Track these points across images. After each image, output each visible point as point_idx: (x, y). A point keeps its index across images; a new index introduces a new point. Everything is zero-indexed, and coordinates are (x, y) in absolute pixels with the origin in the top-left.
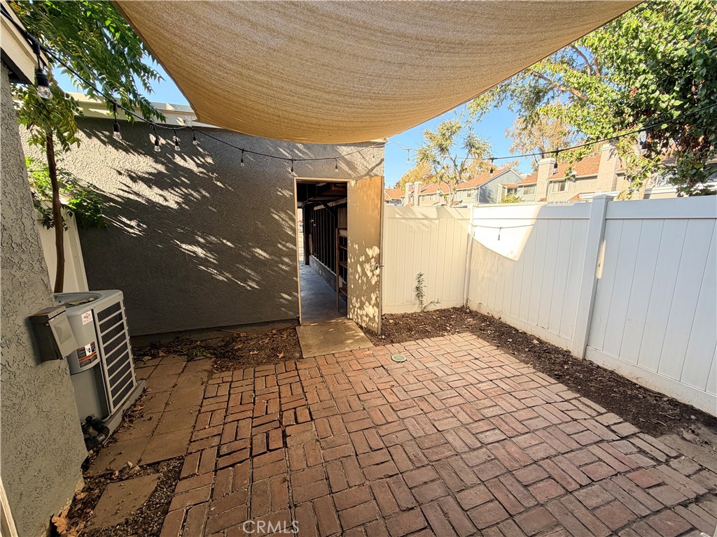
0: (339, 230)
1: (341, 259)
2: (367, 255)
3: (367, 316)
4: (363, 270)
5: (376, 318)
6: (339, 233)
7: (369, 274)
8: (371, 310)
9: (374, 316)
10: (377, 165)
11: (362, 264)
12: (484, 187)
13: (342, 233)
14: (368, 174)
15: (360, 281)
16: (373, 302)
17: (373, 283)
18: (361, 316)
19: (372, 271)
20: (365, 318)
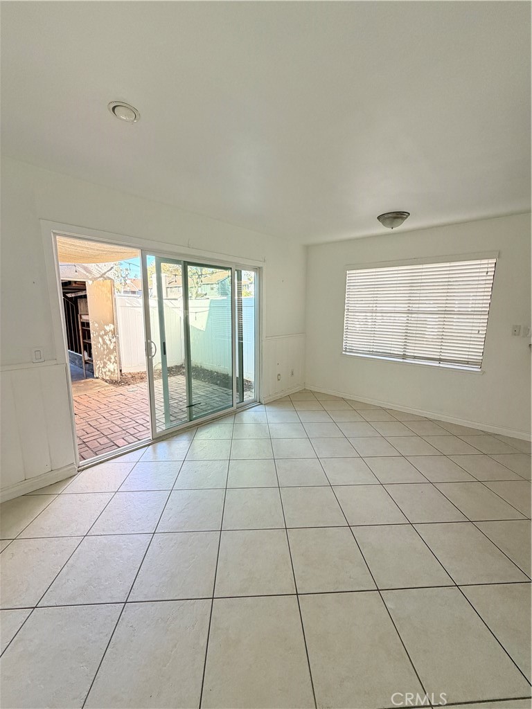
0: (81, 315)
1: (84, 338)
2: (105, 330)
3: (109, 371)
4: (103, 340)
5: (116, 371)
6: (81, 318)
7: (108, 342)
8: (111, 366)
9: (114, 370)
10: (108, 271)
11: (102, 337)
12: (223, 282)
13: (84, 317)
14: (101, 277)
15: (102, 349)
16: (113, 360)
17: (112, 347)
18: (105, 372)
19: (110, 340)
20: (107, 373)
